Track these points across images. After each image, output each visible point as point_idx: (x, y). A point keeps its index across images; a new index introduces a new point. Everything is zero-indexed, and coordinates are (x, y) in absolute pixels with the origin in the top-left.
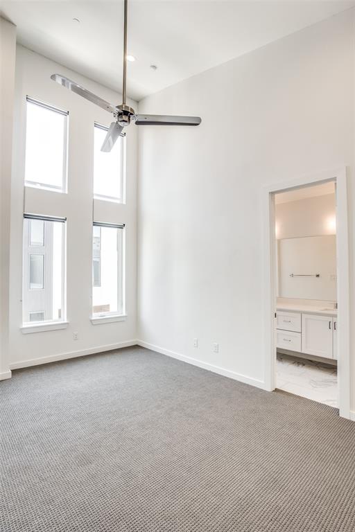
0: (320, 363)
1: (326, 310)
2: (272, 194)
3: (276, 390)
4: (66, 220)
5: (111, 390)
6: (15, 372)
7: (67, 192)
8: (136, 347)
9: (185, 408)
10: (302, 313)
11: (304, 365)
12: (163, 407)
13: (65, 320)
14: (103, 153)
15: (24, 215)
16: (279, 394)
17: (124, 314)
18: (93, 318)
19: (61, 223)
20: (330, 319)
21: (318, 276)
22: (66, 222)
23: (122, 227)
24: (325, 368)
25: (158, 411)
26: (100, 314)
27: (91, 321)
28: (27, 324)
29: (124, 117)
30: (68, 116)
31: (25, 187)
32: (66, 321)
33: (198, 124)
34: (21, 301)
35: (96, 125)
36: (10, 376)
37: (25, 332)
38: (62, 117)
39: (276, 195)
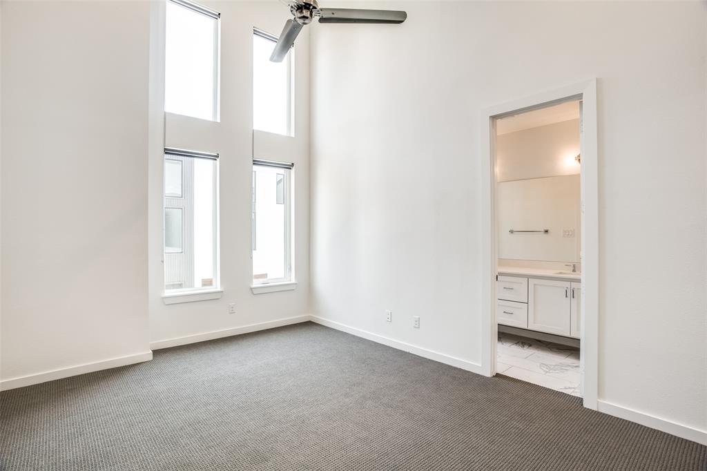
0: (551, 343)
1: (561, 273)
2: (494, 118)
3: (498, 375)
4: (217, 157)
5: (282, 375)
6: (157, 353)
7: (219, 121)
8: (309, 324)
9: (381, 397)
10: (528, 277)
11: (530, 346)
12: (352, 396)
13: (217, 286)
14: (272, 63)
15: (165, 149)
16: (501, 380)
17: (293, 281)
18: (254, 286)
19: (211, 161)
20: (567, 284)
21: (546, 231)
22: (218, 160)
23: (289, 167)
24: (558, 349)
25: (347, 400)
26: (261, 280)
27: (251, 289)
28: (168, 293)
29: (304, 11)
30: (219, 20)
31: (165, 113)
32: (219, 289)
33: (401, 22)
34: (163, 262)
35: (255, 32)
36: (151, 358)
37: (168, 302)
38: (211, 21)
39: (499, 121)
